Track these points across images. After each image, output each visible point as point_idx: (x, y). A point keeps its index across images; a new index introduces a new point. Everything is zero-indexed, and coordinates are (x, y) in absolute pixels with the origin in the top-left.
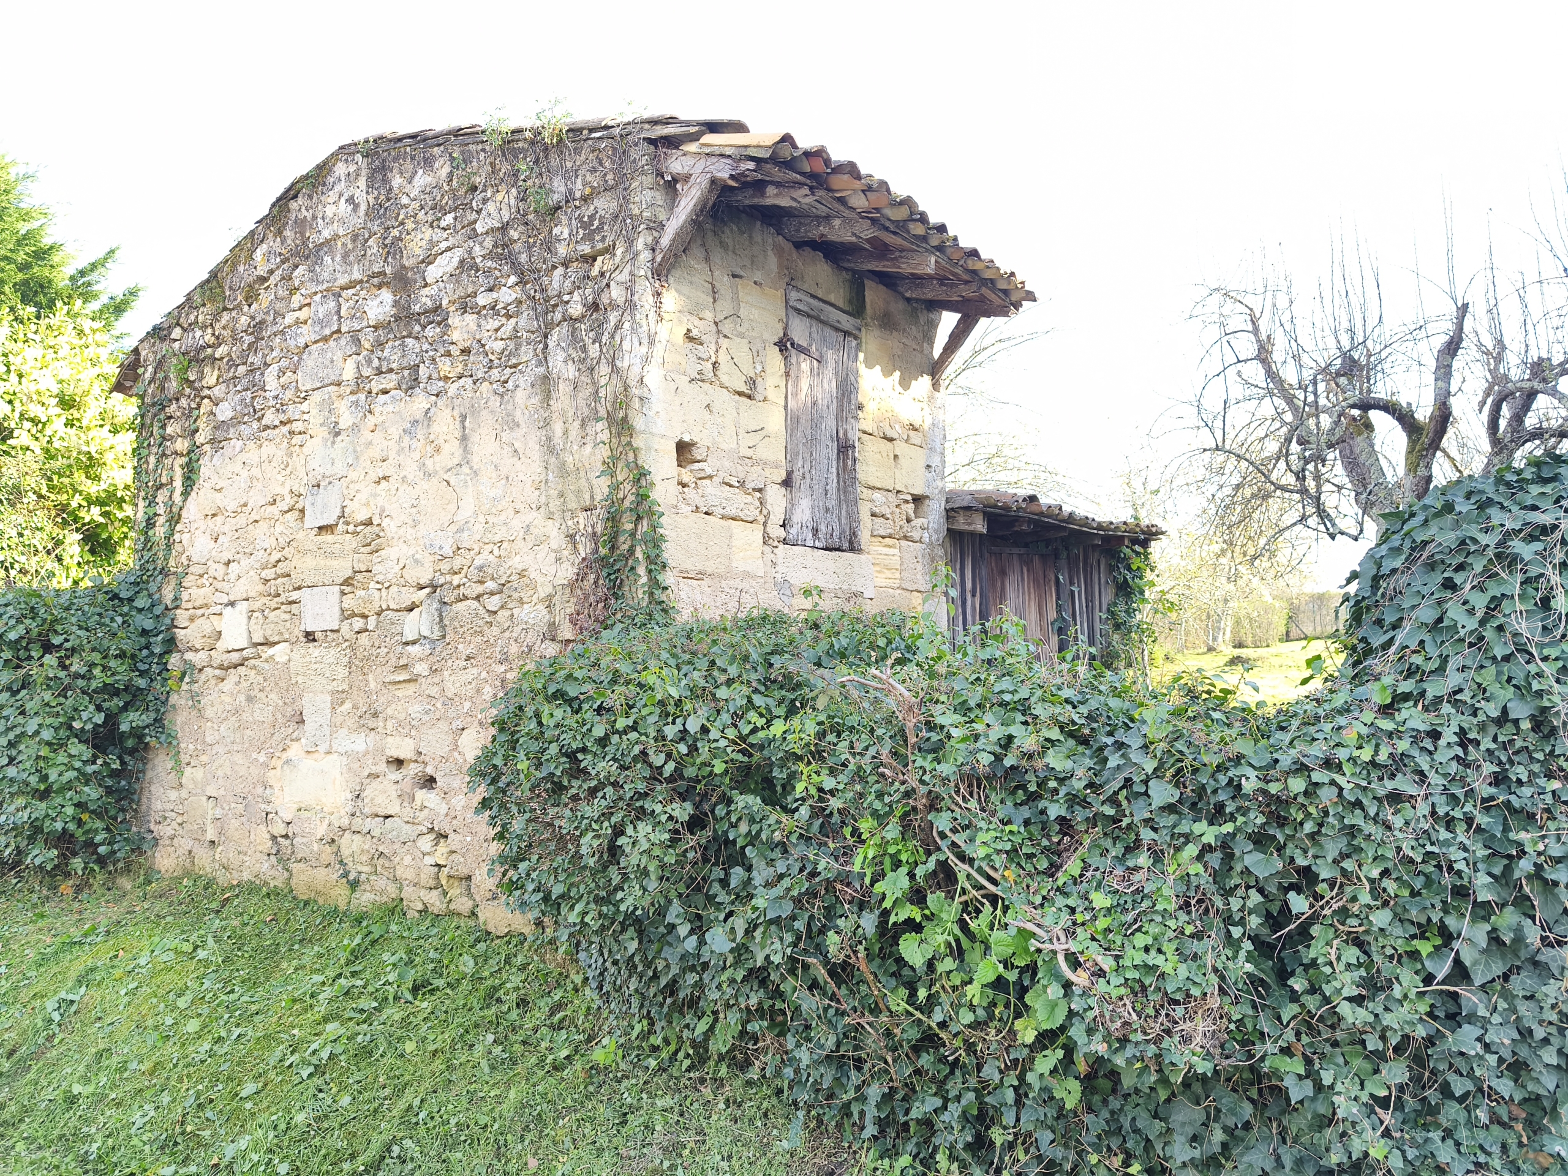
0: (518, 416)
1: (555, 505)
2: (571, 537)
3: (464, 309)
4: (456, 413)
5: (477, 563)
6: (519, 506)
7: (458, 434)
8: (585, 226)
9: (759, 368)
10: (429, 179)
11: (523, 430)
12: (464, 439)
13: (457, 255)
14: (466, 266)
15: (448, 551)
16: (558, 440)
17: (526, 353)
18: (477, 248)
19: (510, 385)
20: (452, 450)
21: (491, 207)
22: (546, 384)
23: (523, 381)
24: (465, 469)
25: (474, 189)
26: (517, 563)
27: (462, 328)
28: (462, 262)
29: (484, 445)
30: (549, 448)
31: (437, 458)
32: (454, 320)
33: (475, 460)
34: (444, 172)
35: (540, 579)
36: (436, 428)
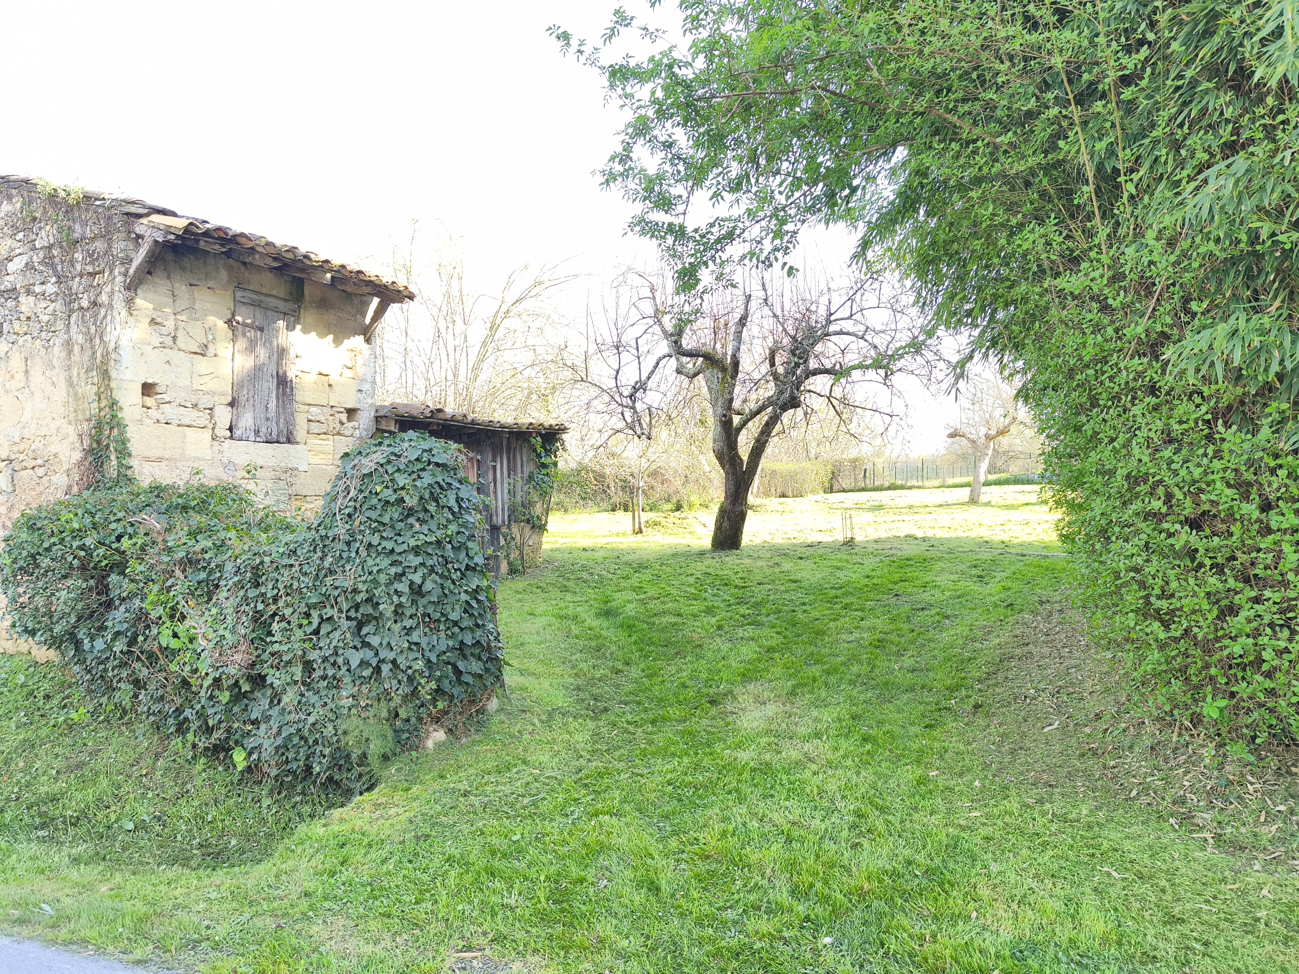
0: (55, 363)
1: (72, 416)
2: (81, 435)
3: (28, 292)
4: (22, 356)
5: (33, 447)
6: (55, 416)
7: (24, 369)
8: (91, 256)
9: (210, 337)
10: (10, 208)
11: (57, 370)
12: (27, 372)
13: (24, 259)
14: (29, 266)
15: (17, 440)
16: (75, 380)
17: (60, 325)
18: (35, 257)
19: (51, 343)
20: (20, 376)
21: (43, 233)
22: (68, 345)
23: (58, 341)
24: (27, 390)
25: (35, 219)
26: (53, 449)
27: (27, 303)
28: (27, 264)
29: (37, 377)
30: (70, 384)
31: (12, 382)
32: (22, 299)
33: (32, 385)
34: (18, 205)
35: (64, 459)
36: (11, 363)
